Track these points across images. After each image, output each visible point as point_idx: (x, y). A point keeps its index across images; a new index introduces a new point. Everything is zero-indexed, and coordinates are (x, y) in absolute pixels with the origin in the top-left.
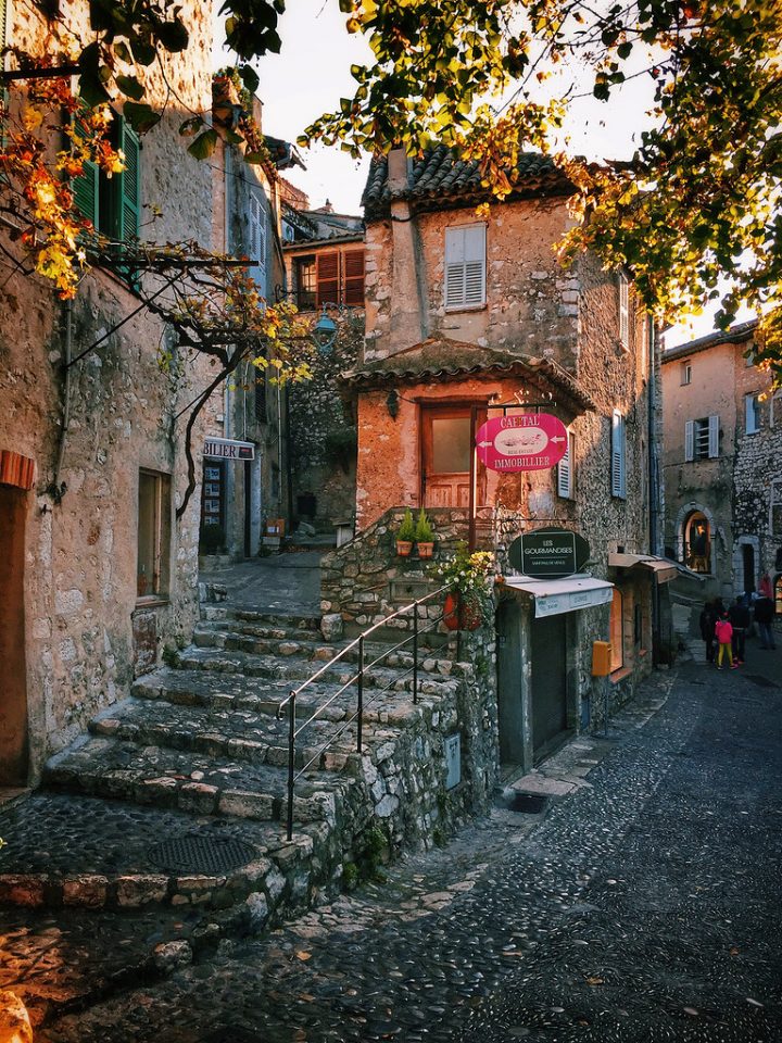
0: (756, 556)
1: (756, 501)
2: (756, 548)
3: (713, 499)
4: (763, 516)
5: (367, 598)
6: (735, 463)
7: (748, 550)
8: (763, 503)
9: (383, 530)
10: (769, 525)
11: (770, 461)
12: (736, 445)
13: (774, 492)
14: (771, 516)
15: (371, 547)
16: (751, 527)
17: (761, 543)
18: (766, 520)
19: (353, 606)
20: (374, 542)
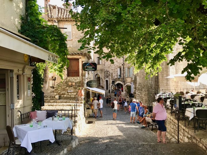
0: (108, 82)
1: (108, 72)
2: (108, 81)
3: (101, 72)
4: (109, 75)
5: (63, 92)
6: (104, 65)
7: (107, 81)
8: (109, 73)
9: (66, 81)
10: (111, 77)
11: (111, 65)
12: (105, 62)
13: (111, 71)
14: (111, 75)
15: (63, 84)
16: (107, 77)
17: (109, 80)
18: (110, 76)
19: (61, 94)
20: (64, 83)
